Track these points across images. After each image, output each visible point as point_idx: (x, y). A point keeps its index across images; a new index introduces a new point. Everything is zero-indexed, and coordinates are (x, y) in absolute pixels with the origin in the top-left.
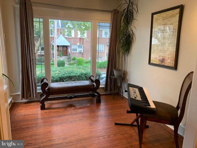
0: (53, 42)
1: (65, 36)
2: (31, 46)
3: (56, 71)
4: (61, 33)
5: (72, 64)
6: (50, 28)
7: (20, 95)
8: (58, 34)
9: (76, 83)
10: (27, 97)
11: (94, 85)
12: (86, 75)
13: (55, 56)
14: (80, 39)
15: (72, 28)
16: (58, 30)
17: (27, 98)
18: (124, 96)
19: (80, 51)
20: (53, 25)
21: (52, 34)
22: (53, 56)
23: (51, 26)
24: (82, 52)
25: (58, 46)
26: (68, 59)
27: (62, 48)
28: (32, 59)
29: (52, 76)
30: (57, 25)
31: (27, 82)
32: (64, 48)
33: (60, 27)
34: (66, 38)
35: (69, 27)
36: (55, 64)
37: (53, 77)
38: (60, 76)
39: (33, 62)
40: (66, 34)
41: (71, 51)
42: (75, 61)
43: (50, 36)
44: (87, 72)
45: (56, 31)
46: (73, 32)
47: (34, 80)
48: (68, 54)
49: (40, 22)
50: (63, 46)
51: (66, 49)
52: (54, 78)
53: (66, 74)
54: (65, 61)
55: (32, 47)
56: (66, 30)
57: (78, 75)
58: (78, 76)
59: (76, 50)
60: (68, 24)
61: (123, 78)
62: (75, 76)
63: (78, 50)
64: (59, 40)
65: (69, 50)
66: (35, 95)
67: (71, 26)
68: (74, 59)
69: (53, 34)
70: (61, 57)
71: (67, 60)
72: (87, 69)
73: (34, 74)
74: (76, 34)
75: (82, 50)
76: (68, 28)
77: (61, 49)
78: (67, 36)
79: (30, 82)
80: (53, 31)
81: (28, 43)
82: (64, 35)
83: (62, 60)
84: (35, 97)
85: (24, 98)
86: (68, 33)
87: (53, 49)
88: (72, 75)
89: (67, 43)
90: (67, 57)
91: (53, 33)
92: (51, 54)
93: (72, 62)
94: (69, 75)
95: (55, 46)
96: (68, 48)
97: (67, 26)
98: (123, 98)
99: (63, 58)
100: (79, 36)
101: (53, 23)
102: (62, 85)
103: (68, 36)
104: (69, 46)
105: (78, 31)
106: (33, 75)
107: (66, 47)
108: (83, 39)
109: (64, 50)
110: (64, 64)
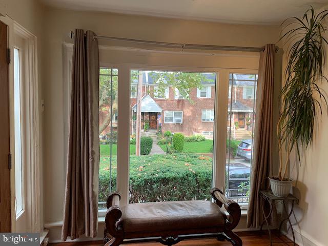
0: (135, 107)
1: (155, 98)
2: (91, 124)
3: (139, 165)
4: (148, 93)
5: (165, 143)
6: (131, 86)
7: (63, 227)
8: (143, 95)
9: (181, 206)
10: (76, 235)
11: (224, 216)
12: (197, 176)
14: (179, 101)
15: (166, 84)
16: (144, 88)
17: (75, 237)
18: (296, 242)
19: (178, 120)
20: (136, 81)
21: (134, 94)
22: (135, 130)
23: (133, 82)
24: (181, 123)
25: (143, 114)
26: (157, 134)
28: (92, 151)
29: (130, 176)
30: (143, 79)
31: (78, 201)
32: (152, 116)
33: (147, 84)
34: (155, 100)
35: (161, 84)
37: (131, 179)
38: (146, 177)
39: (93, 158)
40: (156, 94)
41: (163, 121)
42: (169, 138)
43: (131, 97)
44: (200, 171)
45: (140, 91)
46: (167, 90)
47: (92, 197)
48: (158, 126)
49: (112, 75)
50: (151, 114)
51: (155, 118)
52: (134, 182)
53: (158, 173)
54: (153, 138)
55: (92, 127)
56: (156, 88)
57: (181, 175)
58: (181, 179)
59: (171, 119)
60: (160, 79)
61: (293, 201)
62: (175, 178)
63: (175, 119)
64: (147, 104)
65: (160, 121)
66: (92, 232)
67: (165, 82)
68: (168, 135)
69: (136, 95)
70: (146, 130)
71: (155, 137)
72: (196, 161)
73: (94, 184)
74: (172, 94)
75: (181, 119)
77: (147, 117)
78: (157, 98)
79: (83, 200)
80: (136, 89)
81: (86, 119)
82: (152, 96)
83: (147, 136)
84: (92, 236)
85: (70, 236)
86: (160, 92)
87: (135, 117)
88: (169, 175)
89: (156, 109)
90: (156, 131)
91: (136, 93)
92: (130, 125)
93: (164, 139)
94: (163, 176)
95: (139, 114)
96: (158, 116)
97: (158, 82)
99: (150, 134)
100: (177, 98)
101: (137, 77)
102: (151, 211)
103: (159, 97)
104: (160, 113)
105: (176, 90)
106: (92, 185)
107: (156, 114)
108: (183, 100)
109: (152, 119)
110: (151, 143)
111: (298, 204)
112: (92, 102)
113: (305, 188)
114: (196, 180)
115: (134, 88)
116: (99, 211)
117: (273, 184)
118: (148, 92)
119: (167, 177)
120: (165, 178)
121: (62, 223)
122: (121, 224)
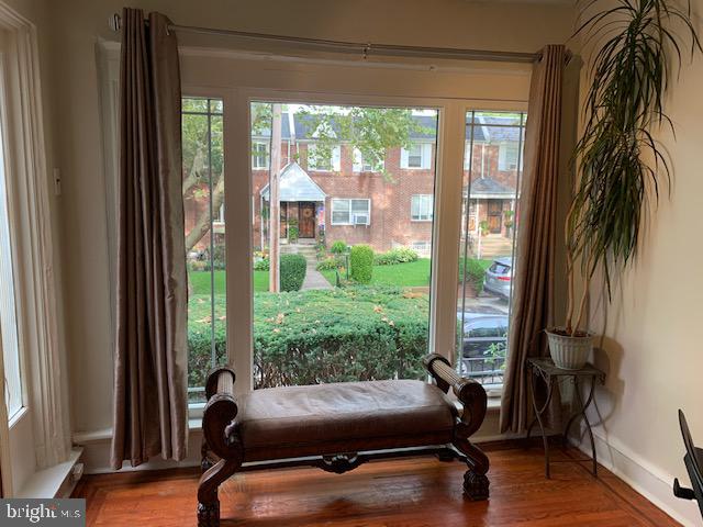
0: (265, 191)
1: (309, 169)
2: (167, 221)
3: (276, 311)
4: (294, 159)
5: (332, 268)
7: (113, 441)
8: (284, 163)
9: (364, 391)
10: (141, 456)
12: (399, 331)
13: (272, 237)
14: (362, 176)
15: (334, 139)
16: (284, 147)
17: (141, 460)
18: (598, 459)
19: (360, 218)
20: (266, 132)
21: (263, 163)
22: (267, 240)
23: (259, 135)
24: (368, 223)
25: (284, 205)
26: (315, 248)
27: (296, 209)
28: (171, 280)
30: (283, 128)
31: (145, 386)
32: (305, 210)
33: (293, 138)
34: (311, 175)
35: (323, 138)
36: (272, 269)
37: (260, 340)
38: (291, 336)
39: (172, 295)
40: (312, 162)
41: (328, 219)
42: (342, 258)
44: (404, 322)
45: (277, 154)
46: (336, 152)
47: (175, 378)
48: (317, 230)
49: (209, 114)
50: (301, 205)
51: (310, 214)
52: (266, 347)
53: (316, 327)
54: (307, 256)
55: (169, 228)
56: (312, 148)
57: (364, 331)
58: (365, 338)
59: (346, 217)
60: (320, 127)
61: (594, 377)
62: (352, 337)
63: (355, 216)
64: (292, 184)
65: (321, 220)
66: (176, 449)
67: (332, 134)
68: (338, 251)
69: (268, 163)
70: (292, 241)
71: (312, 254)
72: (397, 301)
73: (177, 349)
74: (347, 161)
75: (367, 214)
76: (320, 139)
77: (293, 212)
78: (314, 169)
79: (156, 384)
80: (268, 150)
81: (155, 212)
82: (304, 166)
83: (295, 252)
84: (176, 457)
85: (129, 458)
86: (320, 157)
87: (266, 213)
88: (339, 330)
89: (316, 195)
90: (313, 241)
91: (268, 158)
92: (258, 230)
93: (330, 259)
94: (327, 333)
95: (275, 204)
96: (318, 209)
97: (316, 135)
98: (595, 475)
99: (300, 248)
100: (358, 168)
101: (269, 123)
103: (319, 167)
104: (321, 203)
105: (357, 151)
106: (174, 353)
107: (313, 205)
108: (371, 175)
109: (303, 217)
110: (304, 267)
111: (603, 382)
112: (166, 172)
113: (619, 351)
114: (397, 340)
115: (263, 148)
116: (190, 406)
117: (555, 345)
118: (294, 155)
119: (336, 335)
120: (332, 337)
121: (110, 432)
122: (237, 430)
